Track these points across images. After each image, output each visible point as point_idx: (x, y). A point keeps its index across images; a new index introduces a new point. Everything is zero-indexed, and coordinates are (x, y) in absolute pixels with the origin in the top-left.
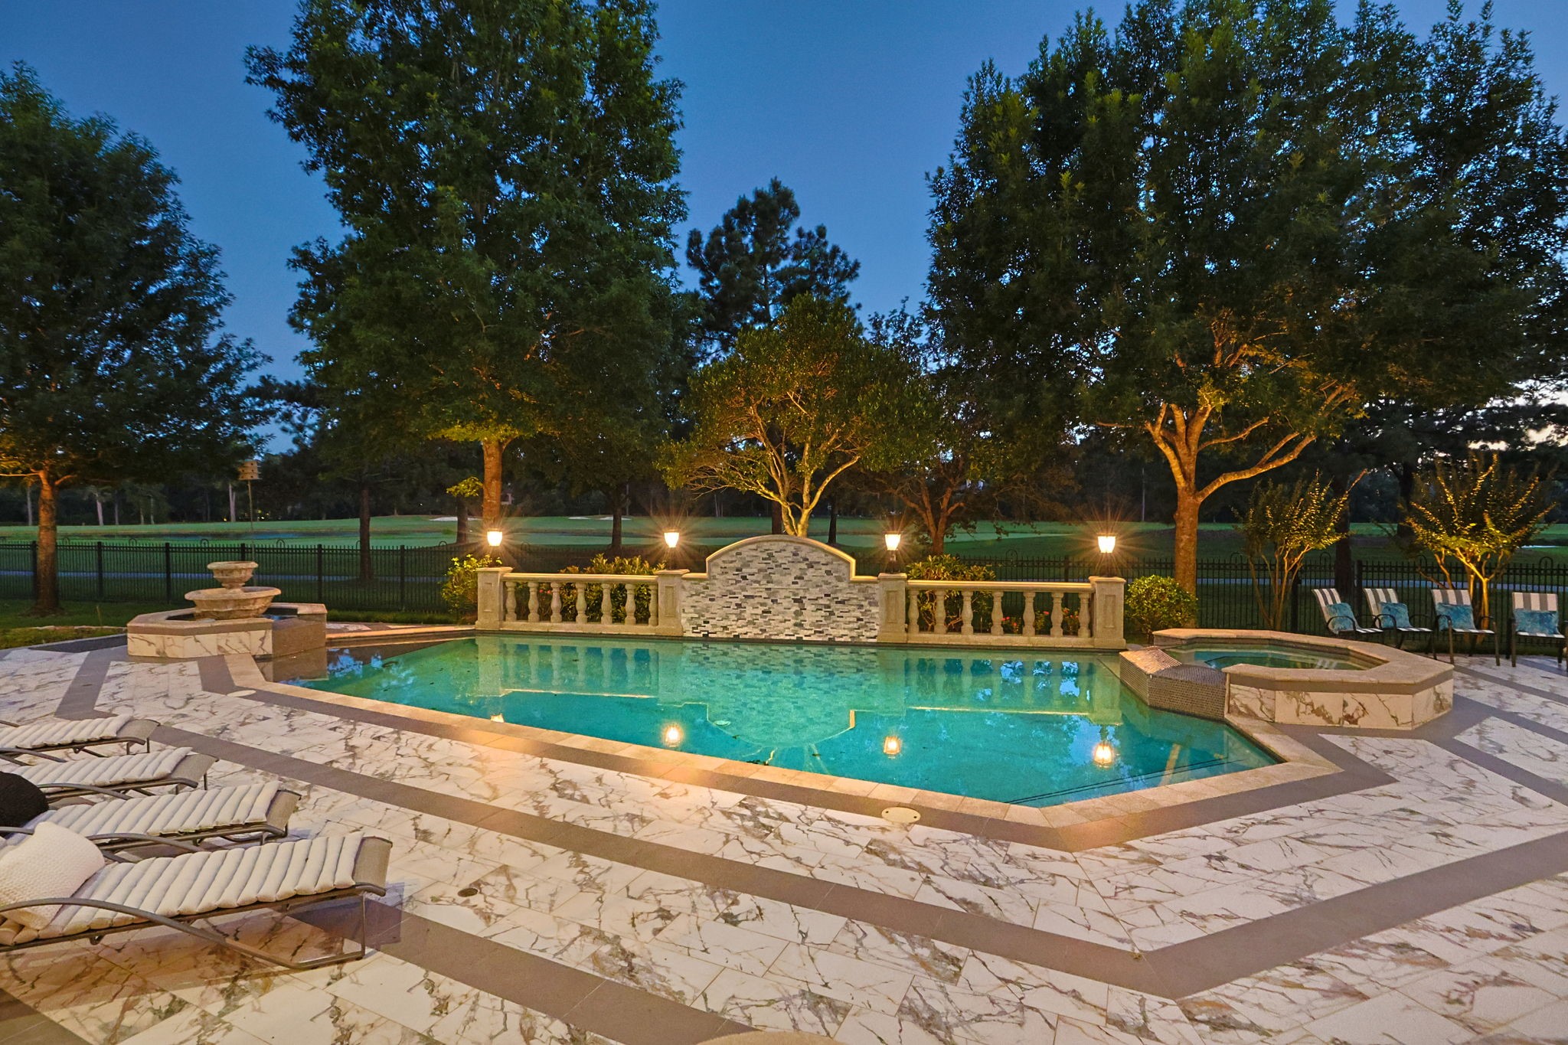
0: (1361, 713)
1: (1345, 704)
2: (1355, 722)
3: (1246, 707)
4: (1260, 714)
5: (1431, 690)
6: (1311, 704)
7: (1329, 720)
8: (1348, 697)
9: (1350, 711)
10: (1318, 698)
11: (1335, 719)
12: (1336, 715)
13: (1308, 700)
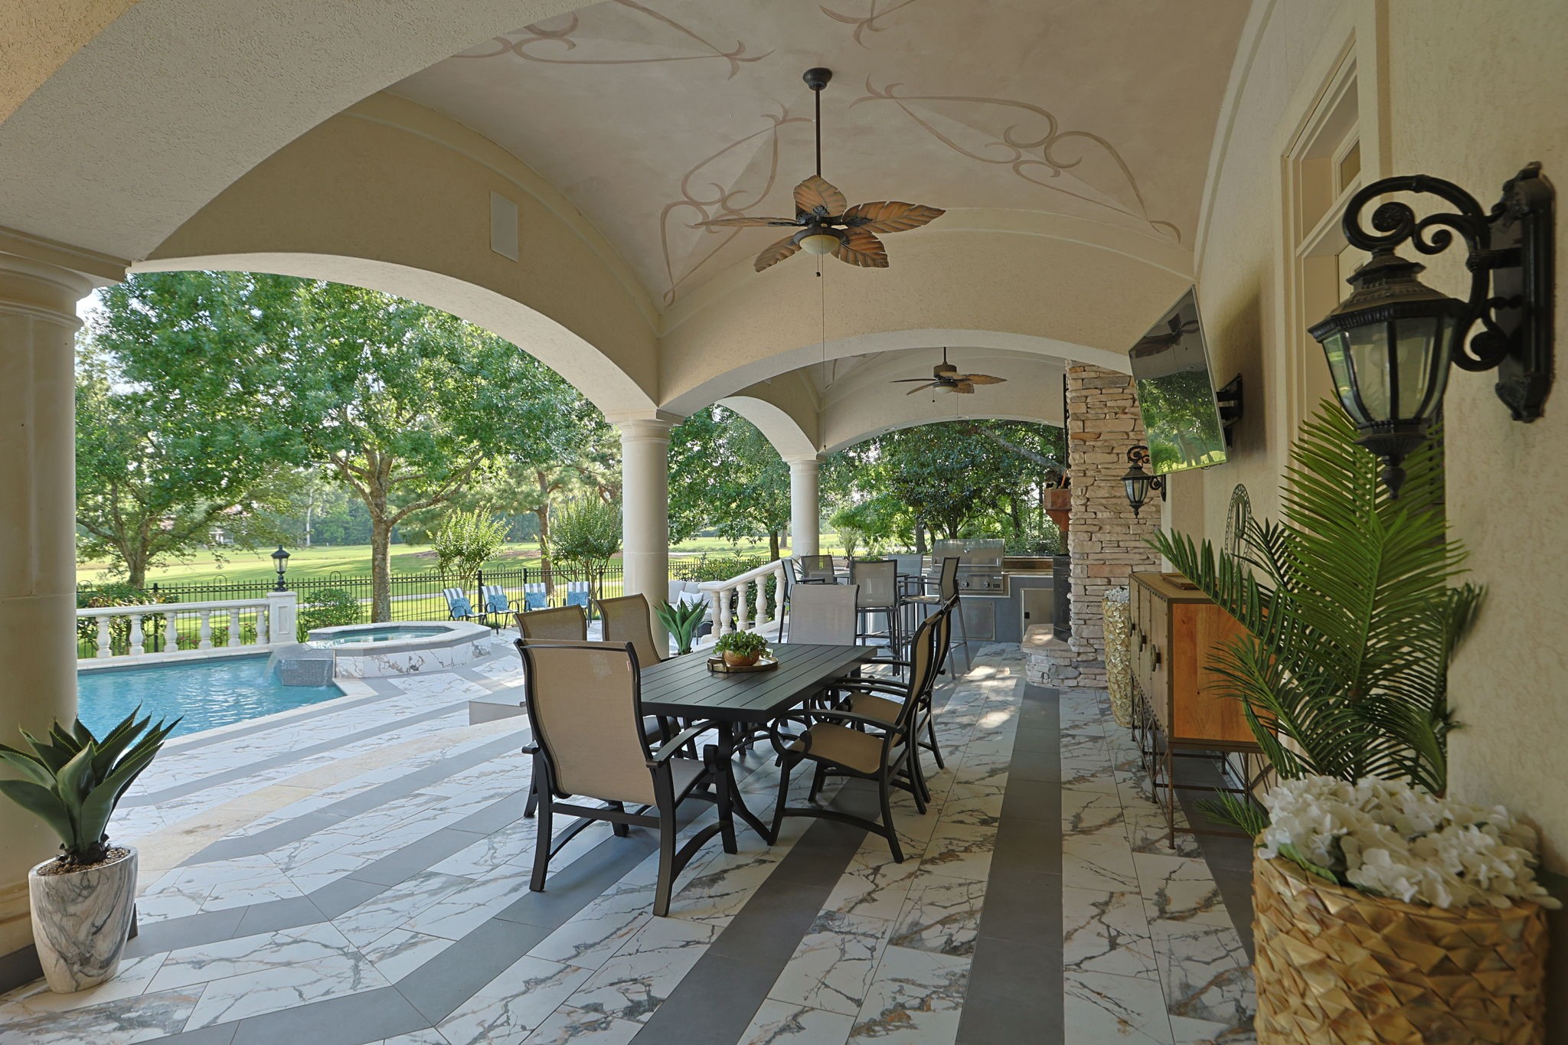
0: (420, 663)
1: (410, 659)
2: (417, 669)
3: (347, 671)
4: (355, 674)
5: (470, 644)
6: (388, 662)
7: (400, 670)
8: (411, 654)
9: (413, 663)
10: (392, 657)
11: (404, 670)
12: (405, 666)
13: (386, 660)
